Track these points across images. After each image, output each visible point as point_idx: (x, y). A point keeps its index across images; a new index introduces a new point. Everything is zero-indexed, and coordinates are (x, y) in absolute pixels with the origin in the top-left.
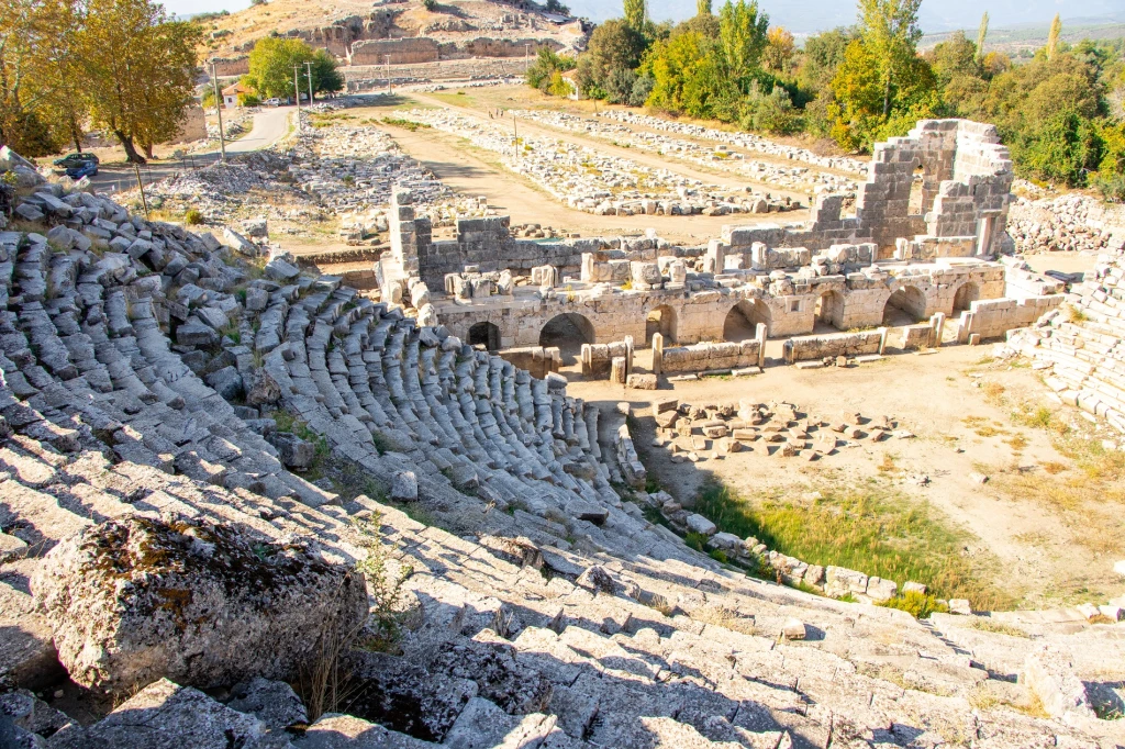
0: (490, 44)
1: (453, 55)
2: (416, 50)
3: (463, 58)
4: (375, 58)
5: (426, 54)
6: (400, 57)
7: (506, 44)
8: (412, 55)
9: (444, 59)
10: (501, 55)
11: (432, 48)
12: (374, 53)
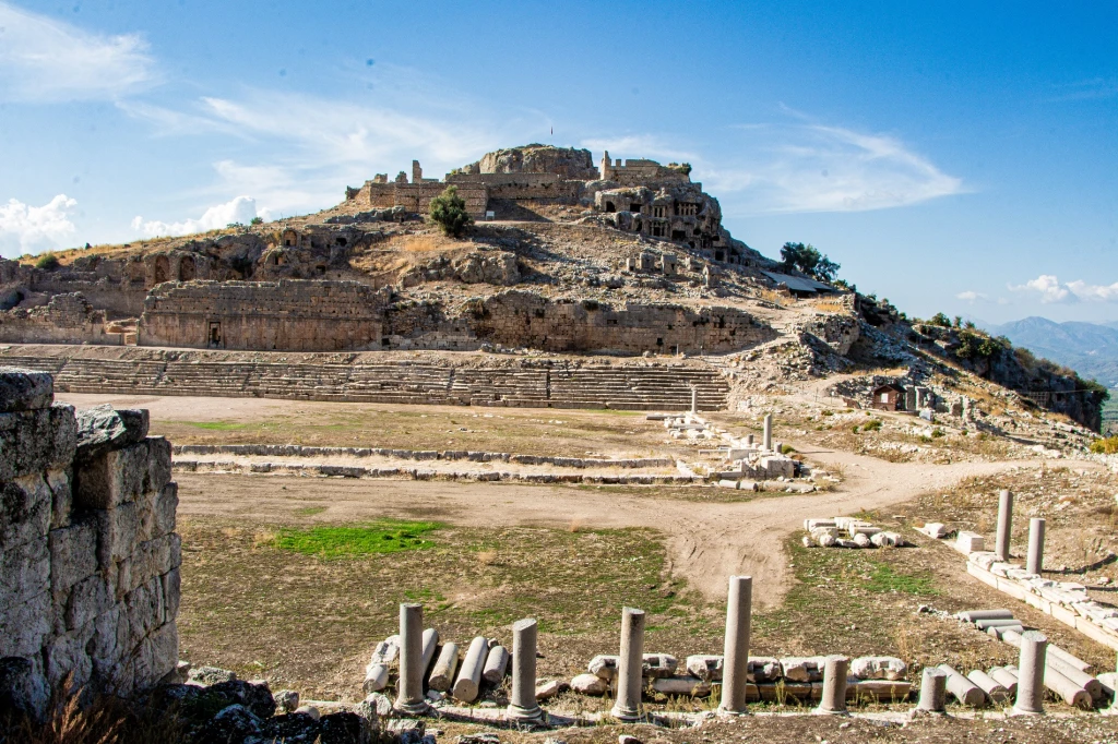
0: (540, 314)
1: (427, 337)
2: (318, 317)
3: (454, 346)
4: (201, 329)
5: (345, 330)
6: (269, 332)
7: (591, 316)
8: (307, 329)
9: (397, 347)
10: (572, 348)
11: (365, 313)
12: (199, 317)
